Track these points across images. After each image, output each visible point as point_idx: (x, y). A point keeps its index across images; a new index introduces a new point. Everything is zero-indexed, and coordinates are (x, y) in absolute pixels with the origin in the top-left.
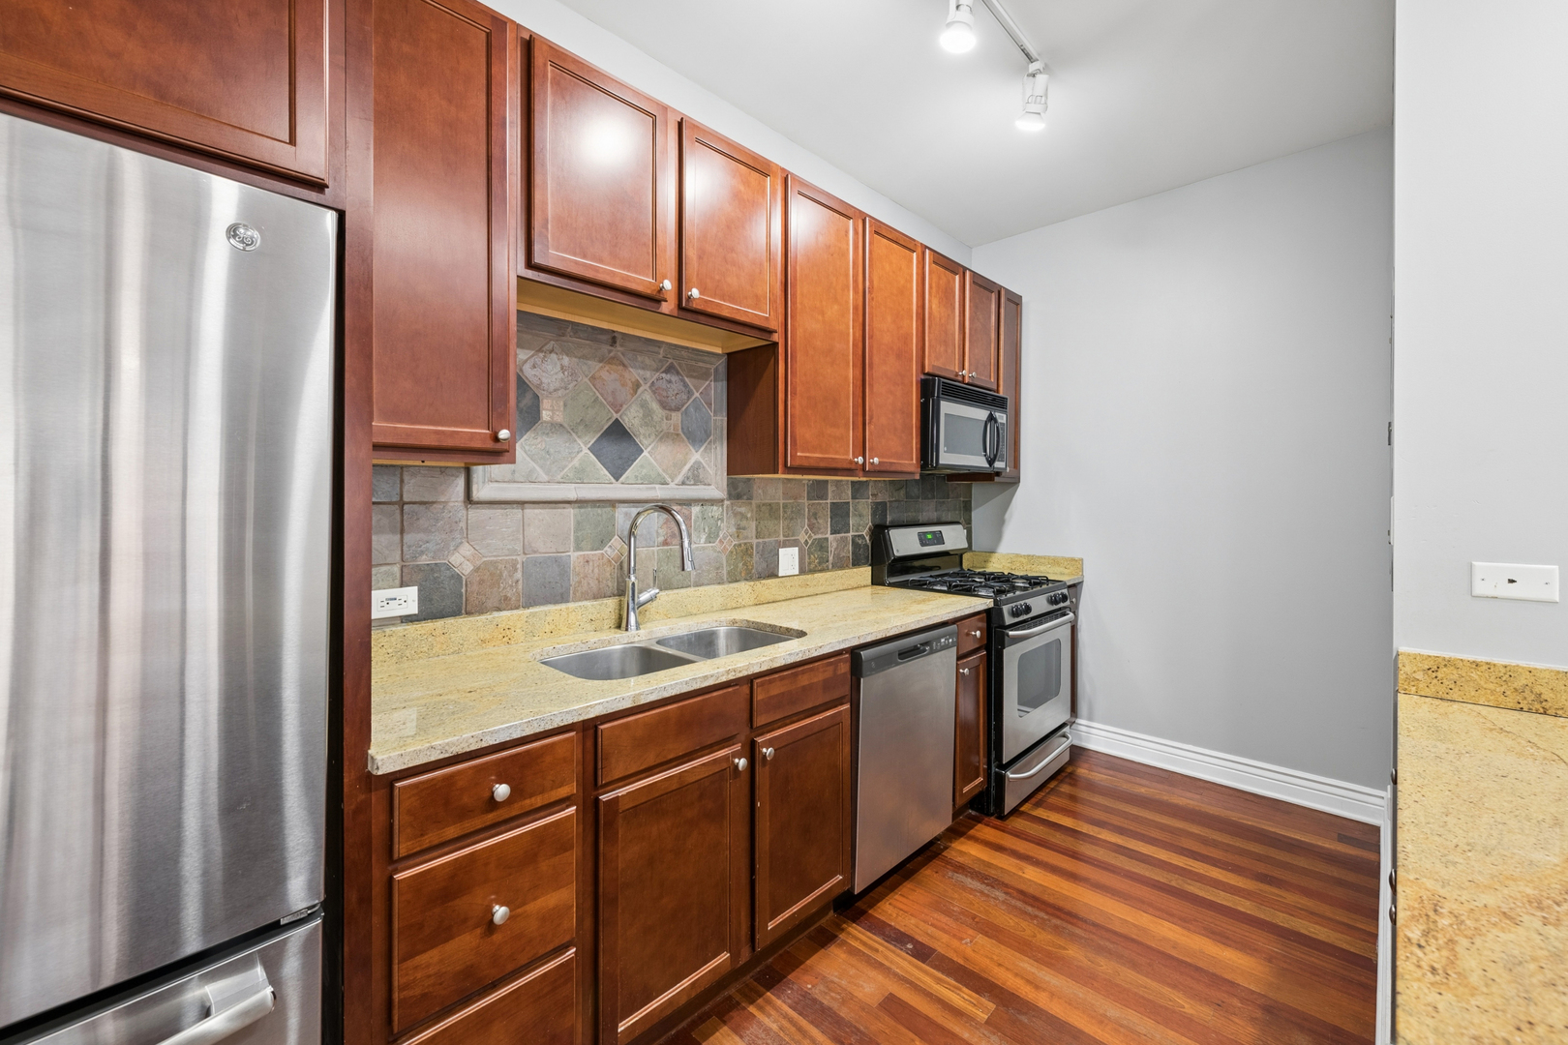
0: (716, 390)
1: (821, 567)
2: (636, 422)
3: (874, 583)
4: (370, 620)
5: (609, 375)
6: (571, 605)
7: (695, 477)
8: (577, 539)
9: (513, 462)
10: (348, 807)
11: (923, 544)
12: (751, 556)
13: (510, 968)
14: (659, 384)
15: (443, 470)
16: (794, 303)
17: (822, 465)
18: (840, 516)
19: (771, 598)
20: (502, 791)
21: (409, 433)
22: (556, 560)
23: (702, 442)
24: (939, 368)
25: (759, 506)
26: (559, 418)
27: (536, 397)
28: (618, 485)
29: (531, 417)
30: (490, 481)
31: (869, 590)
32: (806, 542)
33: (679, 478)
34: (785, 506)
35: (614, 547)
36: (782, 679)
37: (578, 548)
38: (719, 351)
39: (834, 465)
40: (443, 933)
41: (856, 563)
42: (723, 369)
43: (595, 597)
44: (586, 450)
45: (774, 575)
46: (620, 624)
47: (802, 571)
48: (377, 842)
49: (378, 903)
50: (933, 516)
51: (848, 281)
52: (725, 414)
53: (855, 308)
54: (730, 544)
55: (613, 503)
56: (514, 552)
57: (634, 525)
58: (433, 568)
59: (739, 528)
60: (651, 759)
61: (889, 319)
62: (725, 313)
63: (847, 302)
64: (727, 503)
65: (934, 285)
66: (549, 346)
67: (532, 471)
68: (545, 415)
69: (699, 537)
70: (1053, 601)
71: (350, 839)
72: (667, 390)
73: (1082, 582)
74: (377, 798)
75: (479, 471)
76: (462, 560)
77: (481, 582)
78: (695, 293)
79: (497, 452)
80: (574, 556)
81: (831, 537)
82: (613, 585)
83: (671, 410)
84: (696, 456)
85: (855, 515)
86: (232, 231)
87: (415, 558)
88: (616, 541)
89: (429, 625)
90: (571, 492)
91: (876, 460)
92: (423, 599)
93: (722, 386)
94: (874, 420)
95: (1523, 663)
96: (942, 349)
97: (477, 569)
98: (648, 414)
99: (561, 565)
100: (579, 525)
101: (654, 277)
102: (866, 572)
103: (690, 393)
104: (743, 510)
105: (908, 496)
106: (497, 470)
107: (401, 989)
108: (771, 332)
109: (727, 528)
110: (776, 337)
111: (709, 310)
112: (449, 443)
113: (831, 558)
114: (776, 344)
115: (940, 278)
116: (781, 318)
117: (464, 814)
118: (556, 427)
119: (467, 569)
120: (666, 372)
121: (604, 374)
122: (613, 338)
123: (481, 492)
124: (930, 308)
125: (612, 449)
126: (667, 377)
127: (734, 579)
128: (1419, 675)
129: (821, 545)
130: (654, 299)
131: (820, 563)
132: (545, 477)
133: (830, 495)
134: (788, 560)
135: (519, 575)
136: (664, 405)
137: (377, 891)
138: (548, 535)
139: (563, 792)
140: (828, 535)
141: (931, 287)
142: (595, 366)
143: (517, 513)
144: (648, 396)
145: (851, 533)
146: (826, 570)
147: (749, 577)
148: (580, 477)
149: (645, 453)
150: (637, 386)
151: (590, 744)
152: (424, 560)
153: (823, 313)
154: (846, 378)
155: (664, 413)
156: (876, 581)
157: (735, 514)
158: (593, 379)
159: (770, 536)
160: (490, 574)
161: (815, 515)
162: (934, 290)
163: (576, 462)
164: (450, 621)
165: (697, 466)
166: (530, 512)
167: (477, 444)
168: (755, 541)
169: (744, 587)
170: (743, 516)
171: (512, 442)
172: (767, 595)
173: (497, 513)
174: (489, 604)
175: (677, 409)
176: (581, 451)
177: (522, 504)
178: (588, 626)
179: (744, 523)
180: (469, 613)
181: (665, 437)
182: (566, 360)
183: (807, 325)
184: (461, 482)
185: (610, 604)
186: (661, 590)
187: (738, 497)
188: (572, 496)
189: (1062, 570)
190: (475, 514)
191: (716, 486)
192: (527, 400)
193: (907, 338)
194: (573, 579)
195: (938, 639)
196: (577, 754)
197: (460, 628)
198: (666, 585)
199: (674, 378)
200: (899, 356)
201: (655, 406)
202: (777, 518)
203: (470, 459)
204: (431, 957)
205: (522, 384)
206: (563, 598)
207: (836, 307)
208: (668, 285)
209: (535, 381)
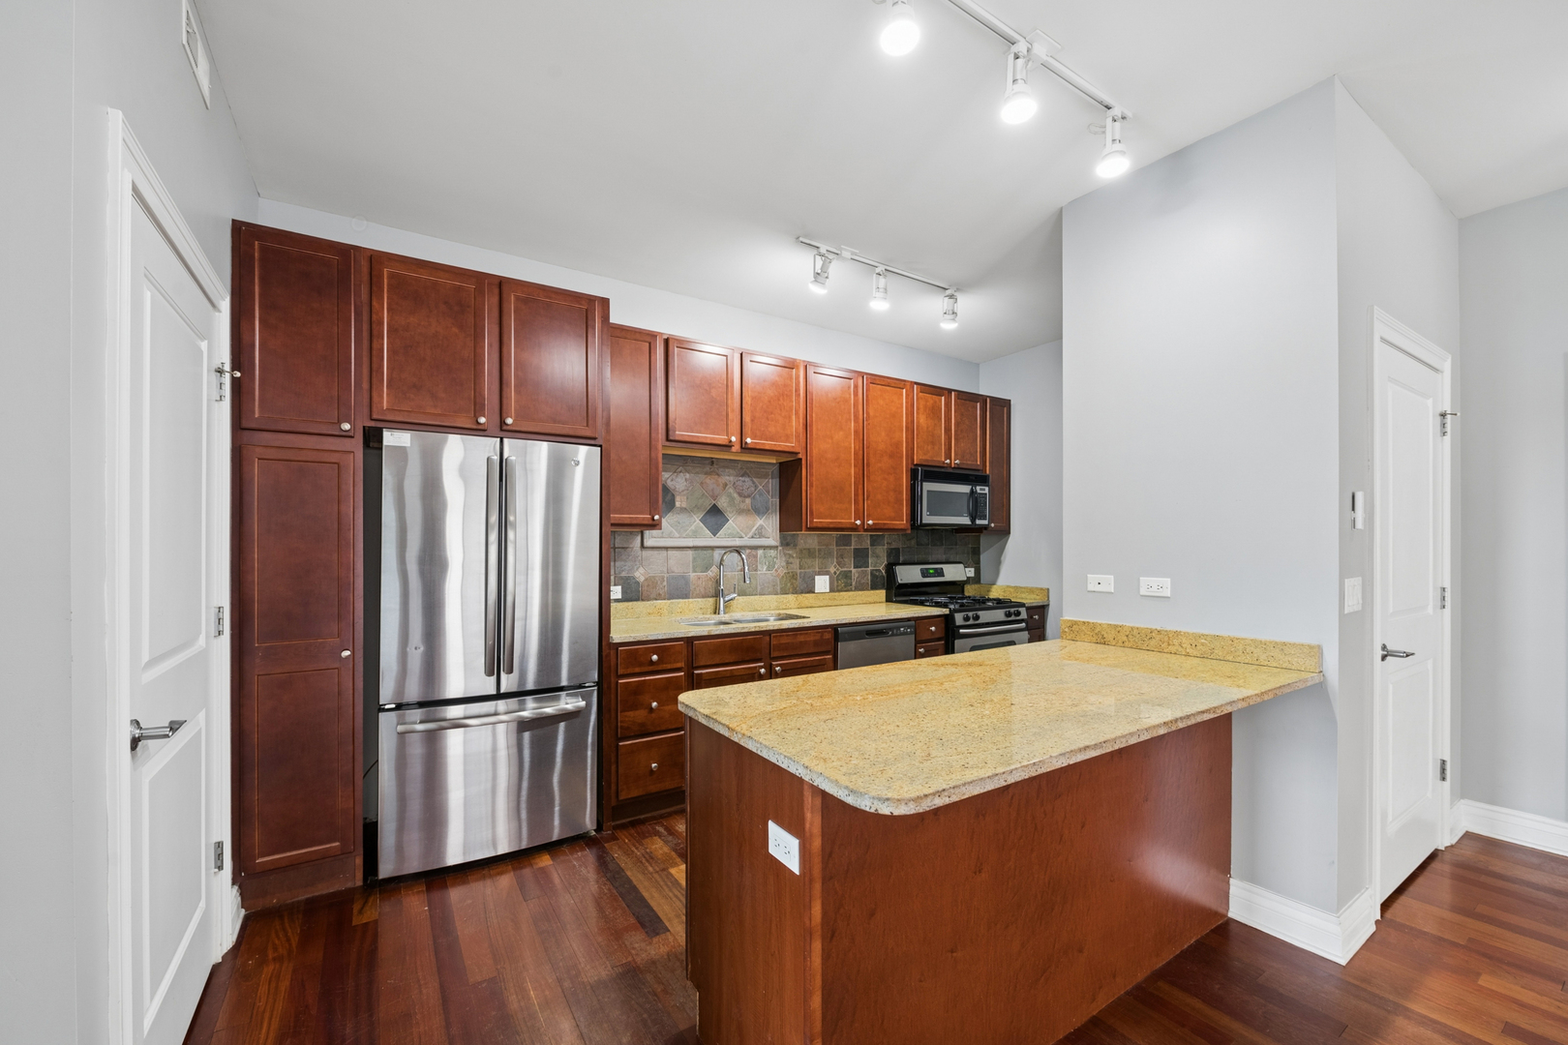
0: (772, 484)
1: (847, 588)
2: (725, 505)
3: (887, 601)
4: (610, 599)
5: (710, 481)
6: (690, 600)
7: (760, 534)
8: (693, 566)
9: (661, 529)
10: (604, 654)
11: (924, 576)
12: (796, 579)
13: (658, 729)
14: (739, 483)
15: (631, 533)
16: (811, 435)
17: (832, 526)
18: (861, 558)
19: (810, 605)
20: (655, 657)
21: (620, 518)
22: (683, 577)
23: (764, 513)
24: (927, 460)
25: (801, 550)
26: (684, 505)
27: (673, 495)
28: (715, 538)
29: (670, 505)
30: (652, 538)
31: (884, 605)
32: (835, 573)
33: (750, 534)
34: (820, 550)
35: (713, 572)
36: (787, 636)
37: (694, 571)
38: (775, 462)
39: (840, 526)
40: (634, 707)
41: (874, 587)
42: (777, 473)
43: (703, 597)
44: (698, 521)
45: (811, 591)
46: (716, 611)
47: (832, 590)
48: (613, 668)
49: (613, 691)
50: (943, 558)
51: (850, 416)
52: (778, 497)
53: (856, 432)
54: (782, 572)
55: (713, 548)
56: (662, 572)
57: (722, 560)
58: (628, 578)
59: (788, 563)
60: (717, 661)
61: (883, 434)
62: (767, 448)
63: (850, 429)
64: (780, 548)
65: (921, 406)
66: (679, 470)
67: (671, 532)
68: (678, 504)
69: (762, 568)
70: (1008, 615)
71: (604, 665)
72: (742, 486)
73: (1048, 605)
74: (613, 652)
75: (647, 533)
76: (640, 575)
77: (648, 585)
78: (749, 440)
79: (654, 525)
80: (693, 575)
81: (854, 570)
82: (712, 591)
83: (745, 497)
84: (760, 522)
85: (872, 556)
86: (577, 463)
87: (620, 573)
88: (714, 568)
89: (626, 604)
90: (690, 542)
91: (870, 522)
92: (624, 592)
93: (776, 481)
94: (871, 497)
95: (1099, 622)
96: (929, 448)
97: (646, 580)
98: (732, 499)
99: (685, 578)
100: (694, 559)
101: (727, 435)
102: (882, 594)
103: (756, 487)
104: (790, 552)
105: (918, 544)
106: (655, 532)
107: (621, 722)
108: (797, 453)
109: (780, 563)
110: (800, 456)
111: (758, 447)
112: (634, 522)
113: (854, 583)
114: (801, 459)
115: (927, 401)
116: (804, 445)
117: (641, 664)
118: (683, 510)
119: (642, 579)
120: (742, 476)
121: (708, 481)
122: (712, 461)
123: (648, 542)
124: (918, 422)
125: (712, 520)
126: (743, 479)
127: (785, 593)
128: (1066, 630)
129: (847, 575)
130: (728, 446)
131: (845, 586)
132: (677, 535)
133: (853, 543)
134: (822, 583)
135: (665, 583)
136: (740, 495)
137: (613, 686)
138: (680, 564)
139: (679, 665)
140: (852, 569)
141: (918, 409)
142: (703, 476)
143: (664, 553)
144: (731, 490)
145: (870, 568)
146: (851, 590)
147: (795, 592)
148: (695, 534)
149: (730, 521)
150: (726, 485)
151: (690, 649)
152: (624, 574)
153: (832, 438)
154: (850, 474)
155: (741, 499)
156: (888, 600)
157: (785, 555)
158: (702, 483)
159: (809, 568)
160: (652, 581)
161: (842, 556)
162: (922, 410)
163: (693, 527)
164: (635, 603)
165: (761, 527)
166: (670, 552)
167: (646, 522)
168: (799, 571)
169: (791, 597)
170: (791, 556)
171: (660, 520)
172: (807, 603)
173: (655, 553)
174: (652, 596)
175: (749, 496)
176: (696, 522)
177: (666, 548)
178: (699, 611)
179: (791, 560)
180: (643, 600)
181: (741, 512)
182: (688, 476)
183: (821, 446)
184: (639, 538)
185: (711, 600)
186: (739, 595)
187: (788, 545)
188: (691, 544)
189: (1035, 596)
190: (645, 553)
191: (772, 537)
192: (669, 497)
193: (898, 445)
194: (692, 587)
195: (899, 628)
196: (685, 652)
197: (639, 606)
198: (742, 593)
199: (747, 479)
200: (891, 456)
201: (736, 495)
202: (814, 557)
203: (642, 529)
204: (631, 714)
205: (666, 489)
206: (686, 596)
207: (841, 433)
208: (733, 439)
209: (673, 487)
